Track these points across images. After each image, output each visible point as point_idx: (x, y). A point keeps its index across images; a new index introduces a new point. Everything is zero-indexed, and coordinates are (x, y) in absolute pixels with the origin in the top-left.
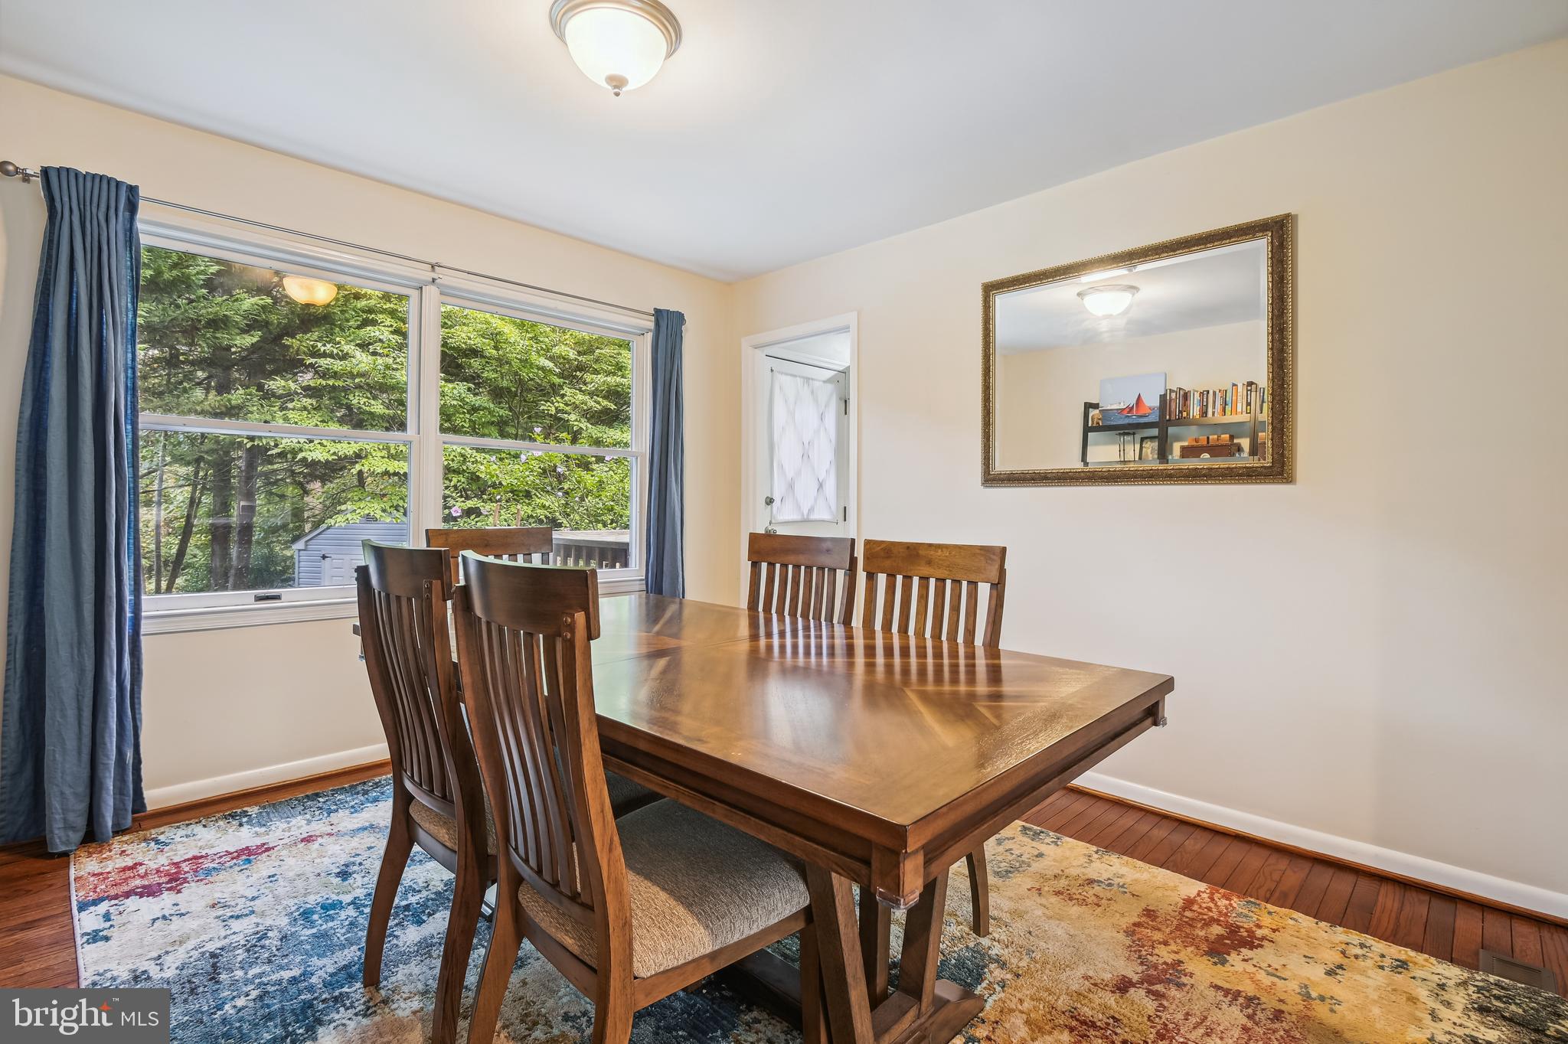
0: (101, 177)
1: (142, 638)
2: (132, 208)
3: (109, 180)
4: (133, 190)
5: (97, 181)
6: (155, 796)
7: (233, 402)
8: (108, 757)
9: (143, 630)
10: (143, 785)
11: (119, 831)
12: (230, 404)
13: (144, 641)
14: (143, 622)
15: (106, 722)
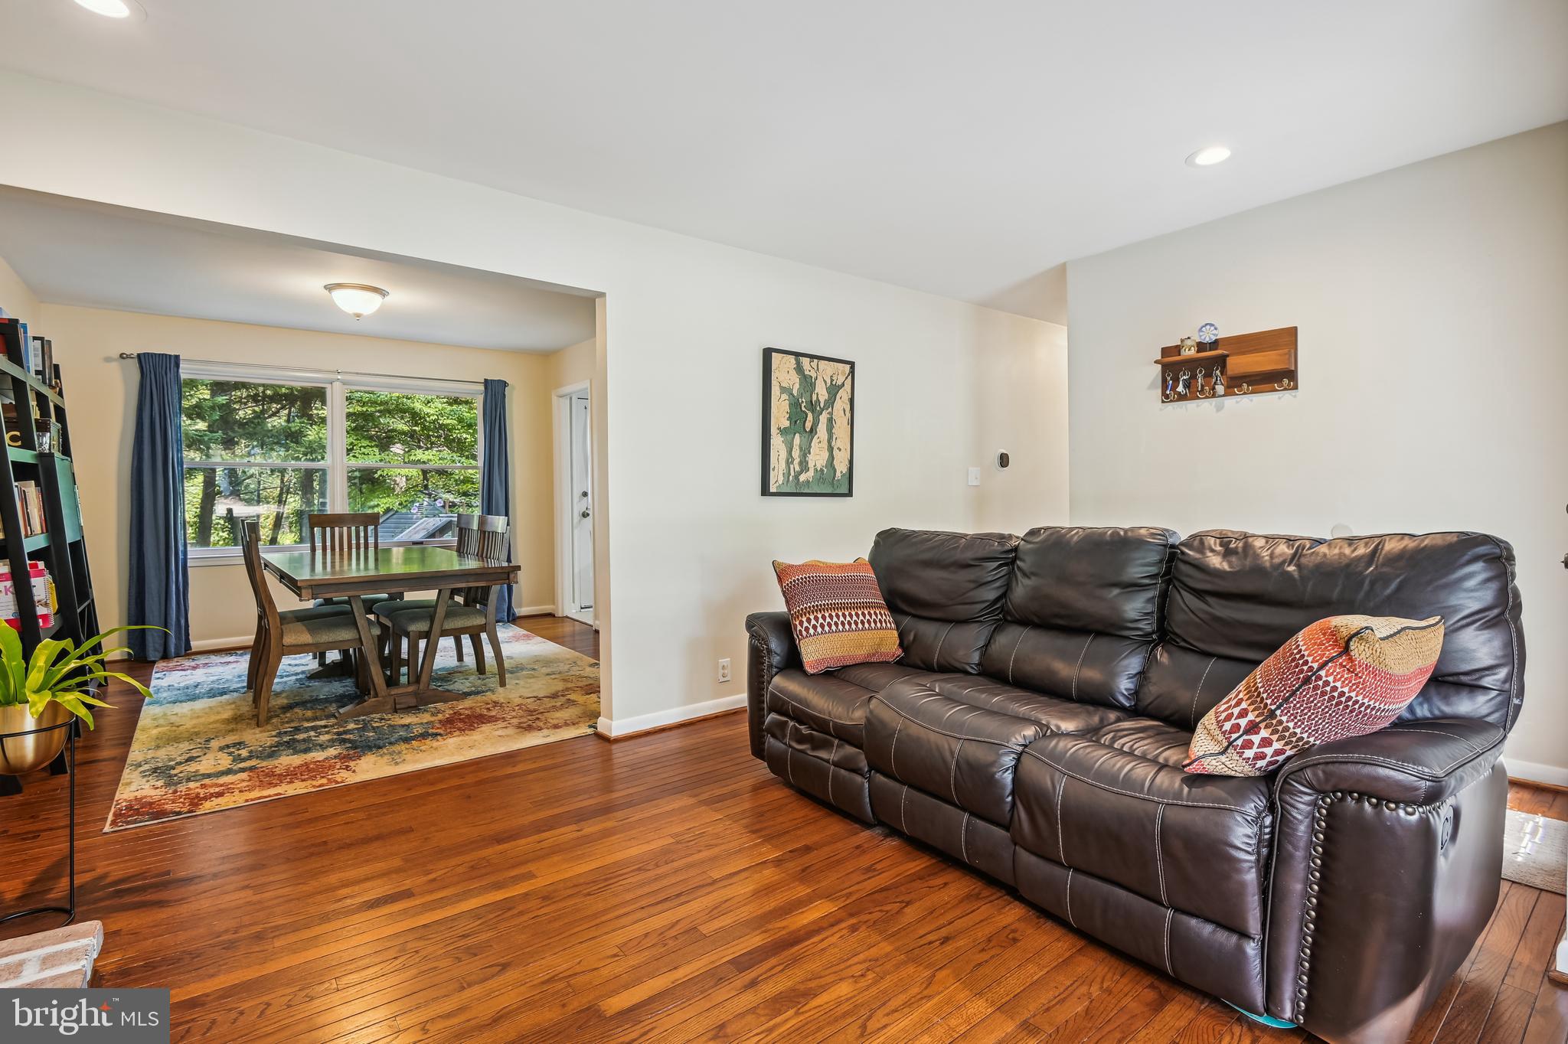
0: (163, 354)
1: (189, 569)
2: (177, 366)
3: (166, 355)
4: (177, 357)
5: (157, 356)
6: (195, 644)
7: (293, 429)
8: (171, 620)
9: (189, 565)
10: (190, 637)
11: (178, 655)
12: (290, 430)
13: (189, 570)
14: (188, 560)
15: (171, 604)
